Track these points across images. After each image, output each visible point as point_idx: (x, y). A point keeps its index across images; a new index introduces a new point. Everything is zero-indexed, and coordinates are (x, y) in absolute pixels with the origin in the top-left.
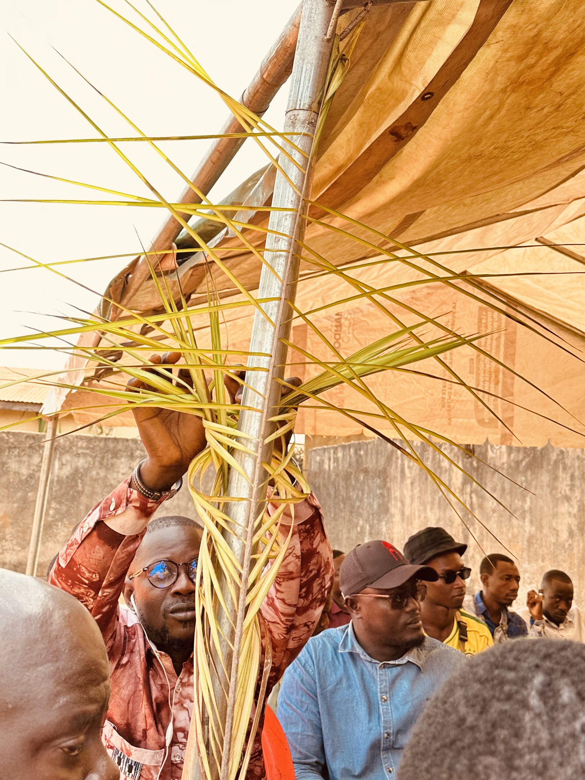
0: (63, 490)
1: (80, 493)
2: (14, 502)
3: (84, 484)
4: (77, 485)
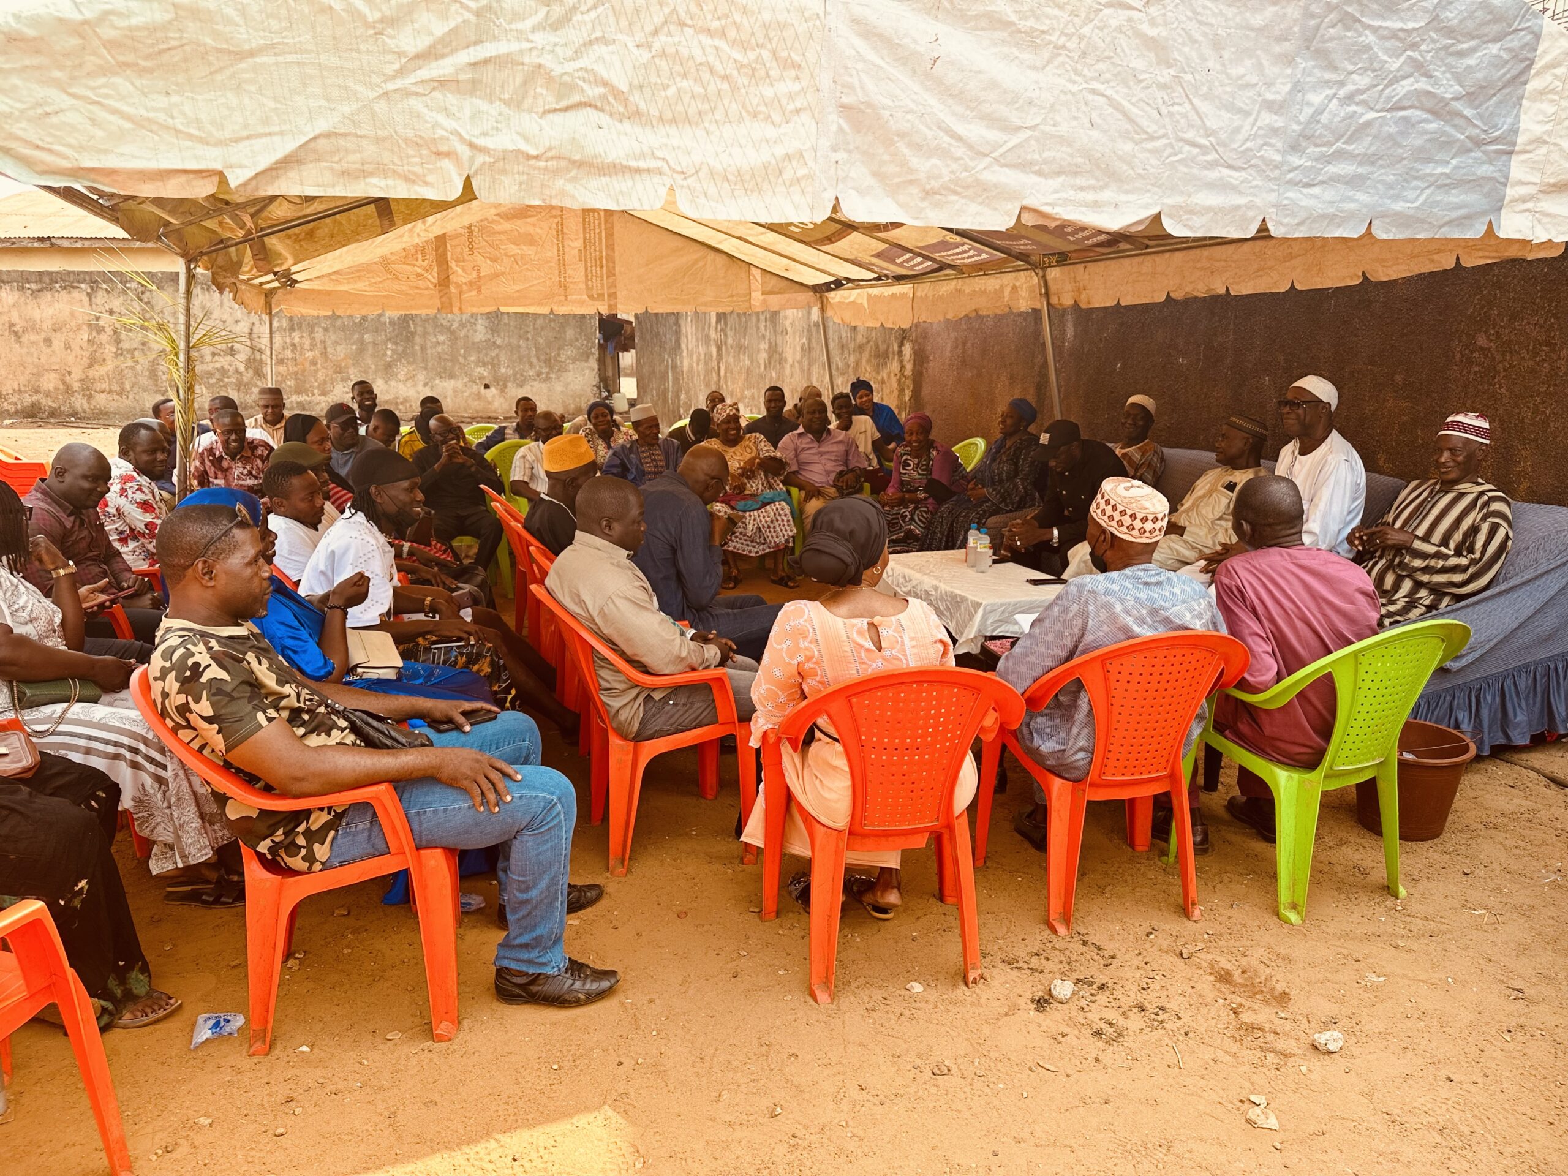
0: (396, 332)
1: (413, 334)
2: (352, 344)
3: (415, 325)
4: (409, 326)
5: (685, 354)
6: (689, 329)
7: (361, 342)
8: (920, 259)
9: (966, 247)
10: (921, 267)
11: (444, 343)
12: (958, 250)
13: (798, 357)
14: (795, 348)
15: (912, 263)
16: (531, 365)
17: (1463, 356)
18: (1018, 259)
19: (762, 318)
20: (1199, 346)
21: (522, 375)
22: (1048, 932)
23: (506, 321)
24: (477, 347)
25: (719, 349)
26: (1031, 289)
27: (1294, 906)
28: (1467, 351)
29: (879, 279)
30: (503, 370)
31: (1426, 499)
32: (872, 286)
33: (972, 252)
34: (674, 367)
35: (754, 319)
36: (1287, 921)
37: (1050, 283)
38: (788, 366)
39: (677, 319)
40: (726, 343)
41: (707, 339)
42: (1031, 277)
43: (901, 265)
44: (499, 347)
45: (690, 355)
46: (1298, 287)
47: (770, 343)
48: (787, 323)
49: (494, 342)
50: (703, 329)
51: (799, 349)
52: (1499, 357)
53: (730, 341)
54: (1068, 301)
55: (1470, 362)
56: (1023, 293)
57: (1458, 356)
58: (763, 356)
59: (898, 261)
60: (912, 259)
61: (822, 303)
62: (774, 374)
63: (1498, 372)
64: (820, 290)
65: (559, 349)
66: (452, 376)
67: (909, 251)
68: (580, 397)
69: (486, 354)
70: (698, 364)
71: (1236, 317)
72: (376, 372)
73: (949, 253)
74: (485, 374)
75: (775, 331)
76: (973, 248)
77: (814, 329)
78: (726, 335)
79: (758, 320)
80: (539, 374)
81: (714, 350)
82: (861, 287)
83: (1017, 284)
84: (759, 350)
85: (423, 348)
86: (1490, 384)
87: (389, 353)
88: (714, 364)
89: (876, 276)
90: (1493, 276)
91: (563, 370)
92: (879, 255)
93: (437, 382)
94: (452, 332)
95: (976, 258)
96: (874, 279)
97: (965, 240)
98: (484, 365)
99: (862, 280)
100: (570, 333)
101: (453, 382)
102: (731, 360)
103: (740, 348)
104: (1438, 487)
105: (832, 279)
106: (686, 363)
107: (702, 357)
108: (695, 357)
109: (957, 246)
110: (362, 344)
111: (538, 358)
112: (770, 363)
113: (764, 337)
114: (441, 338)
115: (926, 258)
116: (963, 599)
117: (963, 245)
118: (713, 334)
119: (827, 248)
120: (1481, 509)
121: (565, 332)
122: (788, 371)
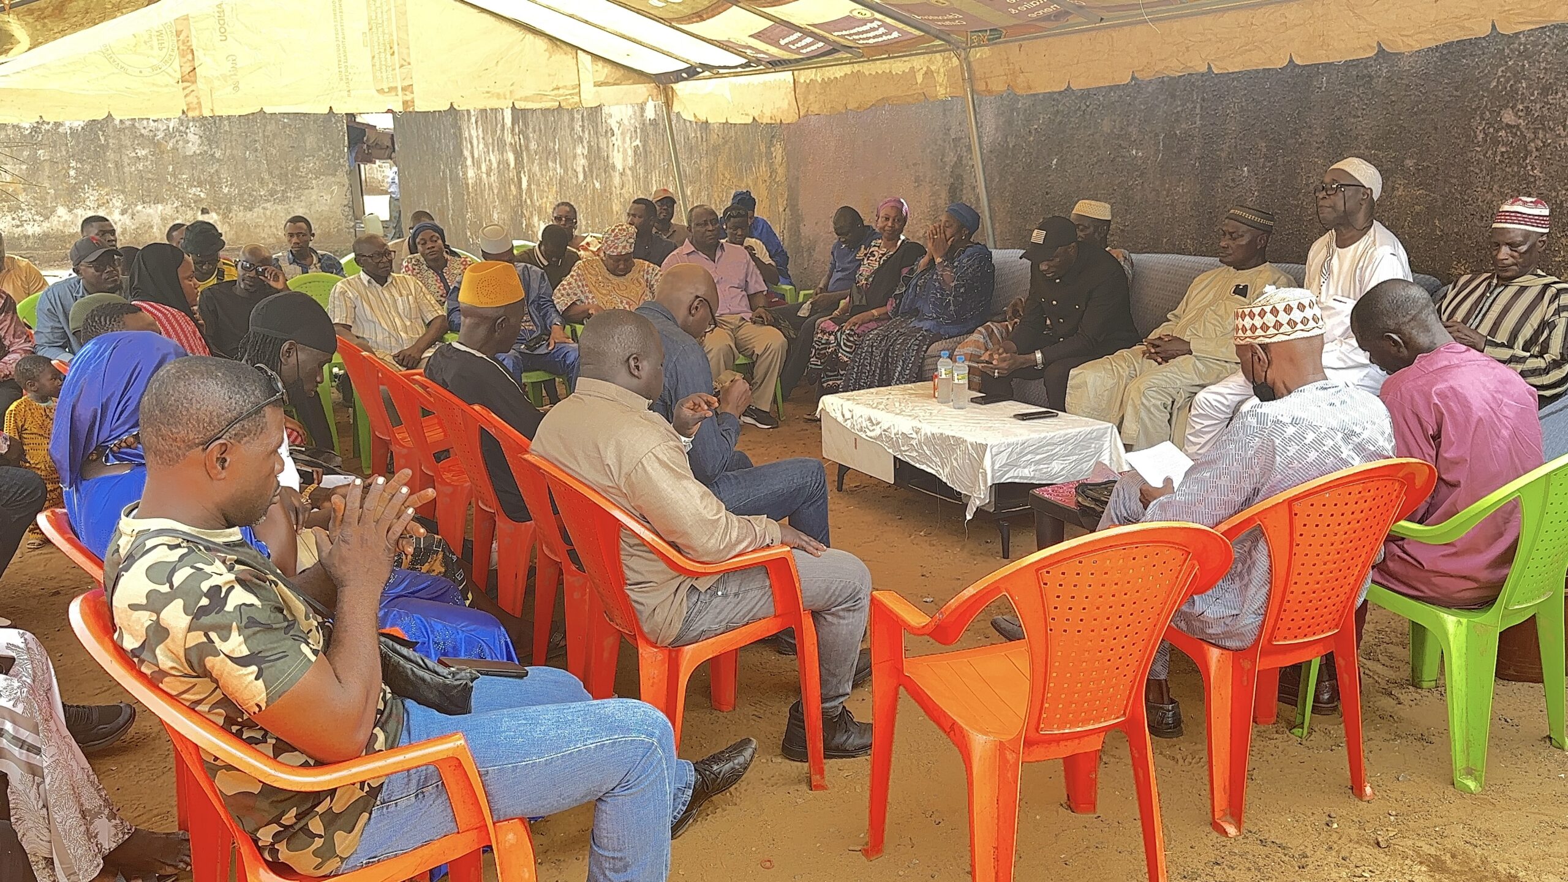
0: (81, 146)
1: (105, 148)
4: (98, 137)
5: (469, 162)
6: (474, 133)
7: (34, 158)
8: (809, 40)
9: (875, 24)
10: (809, 49)
11: (146, 158)
12: (865, 28)
13: (630, 162)
14: (625, 150)
15: (799, 45)
16: (262, 182)
17: (1486, 135)
18: (937, 37)
19: (577, 116)
20: (1157, 135)
21: (250, 195)
22: (1215, 834)
23: (227, 128)
24: (190, 161)
25: (518, 156)
26: (950, 74)
27: (1470, 772)
28: (1491, 130)
29: (748, 65)
30: (226, 190)
31: (1483, 294)
32: (736, 75)
33: (882, 30)
34: (455, 179)
35: (566, 118)
36: (1466, 790)
37: (975, 66)
38: (617, 174)
39: (455, 119)
40: (527, 147)
41: (501, 145)
42: (950, 59)
43: (785, 48)
44: (218, 160)
45: (477, 164)
46: (1298, 62)
47: (590, 147)
48: (613, 123)
49: (213, 155)
50: (494, 132)
51: (630, 152)
52: (1529, 135)
53: (533, 146)
54: (998, 86)
55: (1496, 142)
56: (941, 78)
57: (1481, 136)
58: (581, 162)
59: (782, 42)
60: (800, 39)
61: (667, 96)
62: (597, 185)
63: (1528, 153)
64: (664, 82)
65: (297, 161)
66: (157, 201)
67: (798, 29)
68: (328, 219)
69: (203, 171)
70: (488, 175)
71: (1203, 100)
72: (56, 197)
73: (852, 32)
74: (202, 195)
75: (596, 133)
76: (884, 24)
77: (650, 129)
78: (527, 138)
79: (572, 119)
80: (272, 193)
81: (511, 157)
82: (722, 76)
83: (933, 68)
84: (575, 157)
85: (118, 166)
86: (1520, 166)
87: (72, 173)
88: (512, 174)
89: (744, 61)
90: (1520, 44)
91: (305, 187)
92: (757, 36)
93: (139, 207)
94: (157, 145)
95: (885, 38)
96: (741, 66)
97: (878, 16)
98: (200, 184)
99: (725, 67)
100: (311, 141)
101: (160, 207)
102: (536, 168)
103: (548, 154)
104: (1495, 281)
105: (685, 66)
106: (471, 173)
107: (495, 165)
108: (484, 168)
109: (865, 22)
110: (35, 162)
111: (271, 173)
112: (591, 171)
113: (581, 139)
114: (142, 153)
115: (818, 38)
116: (959, 441)
117: (872, 21)
118: (508, 138)
119: (695, 28)
120: (1551, 302)
121: (304, 141)
122: (617, 180)
